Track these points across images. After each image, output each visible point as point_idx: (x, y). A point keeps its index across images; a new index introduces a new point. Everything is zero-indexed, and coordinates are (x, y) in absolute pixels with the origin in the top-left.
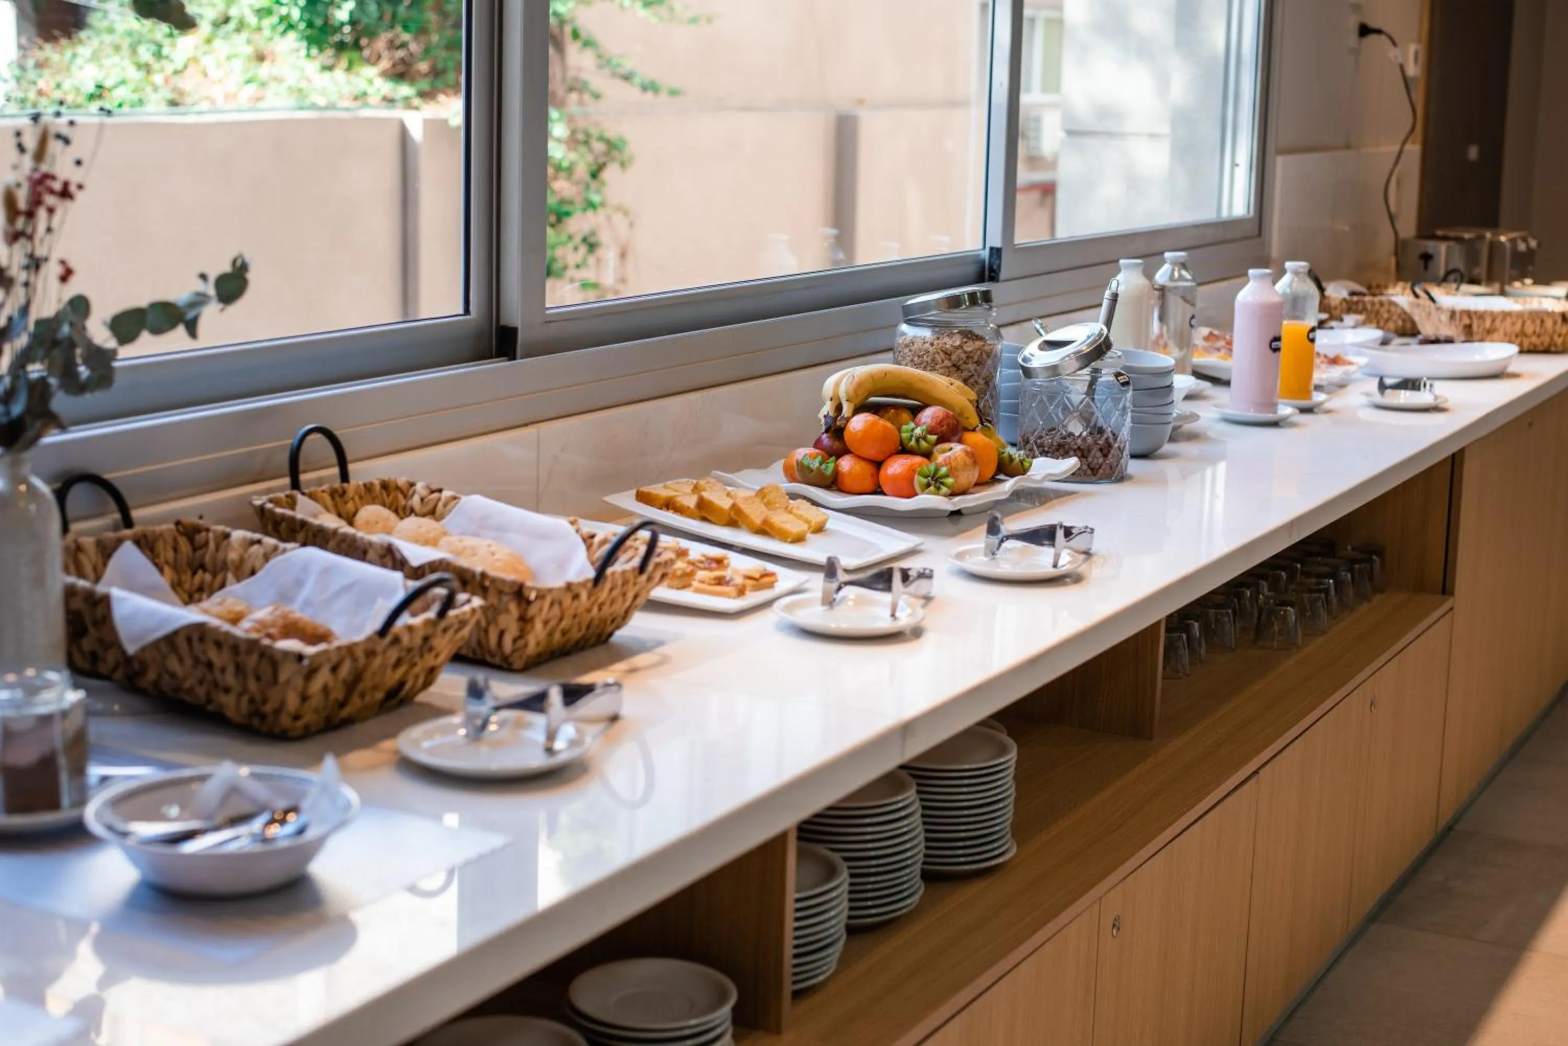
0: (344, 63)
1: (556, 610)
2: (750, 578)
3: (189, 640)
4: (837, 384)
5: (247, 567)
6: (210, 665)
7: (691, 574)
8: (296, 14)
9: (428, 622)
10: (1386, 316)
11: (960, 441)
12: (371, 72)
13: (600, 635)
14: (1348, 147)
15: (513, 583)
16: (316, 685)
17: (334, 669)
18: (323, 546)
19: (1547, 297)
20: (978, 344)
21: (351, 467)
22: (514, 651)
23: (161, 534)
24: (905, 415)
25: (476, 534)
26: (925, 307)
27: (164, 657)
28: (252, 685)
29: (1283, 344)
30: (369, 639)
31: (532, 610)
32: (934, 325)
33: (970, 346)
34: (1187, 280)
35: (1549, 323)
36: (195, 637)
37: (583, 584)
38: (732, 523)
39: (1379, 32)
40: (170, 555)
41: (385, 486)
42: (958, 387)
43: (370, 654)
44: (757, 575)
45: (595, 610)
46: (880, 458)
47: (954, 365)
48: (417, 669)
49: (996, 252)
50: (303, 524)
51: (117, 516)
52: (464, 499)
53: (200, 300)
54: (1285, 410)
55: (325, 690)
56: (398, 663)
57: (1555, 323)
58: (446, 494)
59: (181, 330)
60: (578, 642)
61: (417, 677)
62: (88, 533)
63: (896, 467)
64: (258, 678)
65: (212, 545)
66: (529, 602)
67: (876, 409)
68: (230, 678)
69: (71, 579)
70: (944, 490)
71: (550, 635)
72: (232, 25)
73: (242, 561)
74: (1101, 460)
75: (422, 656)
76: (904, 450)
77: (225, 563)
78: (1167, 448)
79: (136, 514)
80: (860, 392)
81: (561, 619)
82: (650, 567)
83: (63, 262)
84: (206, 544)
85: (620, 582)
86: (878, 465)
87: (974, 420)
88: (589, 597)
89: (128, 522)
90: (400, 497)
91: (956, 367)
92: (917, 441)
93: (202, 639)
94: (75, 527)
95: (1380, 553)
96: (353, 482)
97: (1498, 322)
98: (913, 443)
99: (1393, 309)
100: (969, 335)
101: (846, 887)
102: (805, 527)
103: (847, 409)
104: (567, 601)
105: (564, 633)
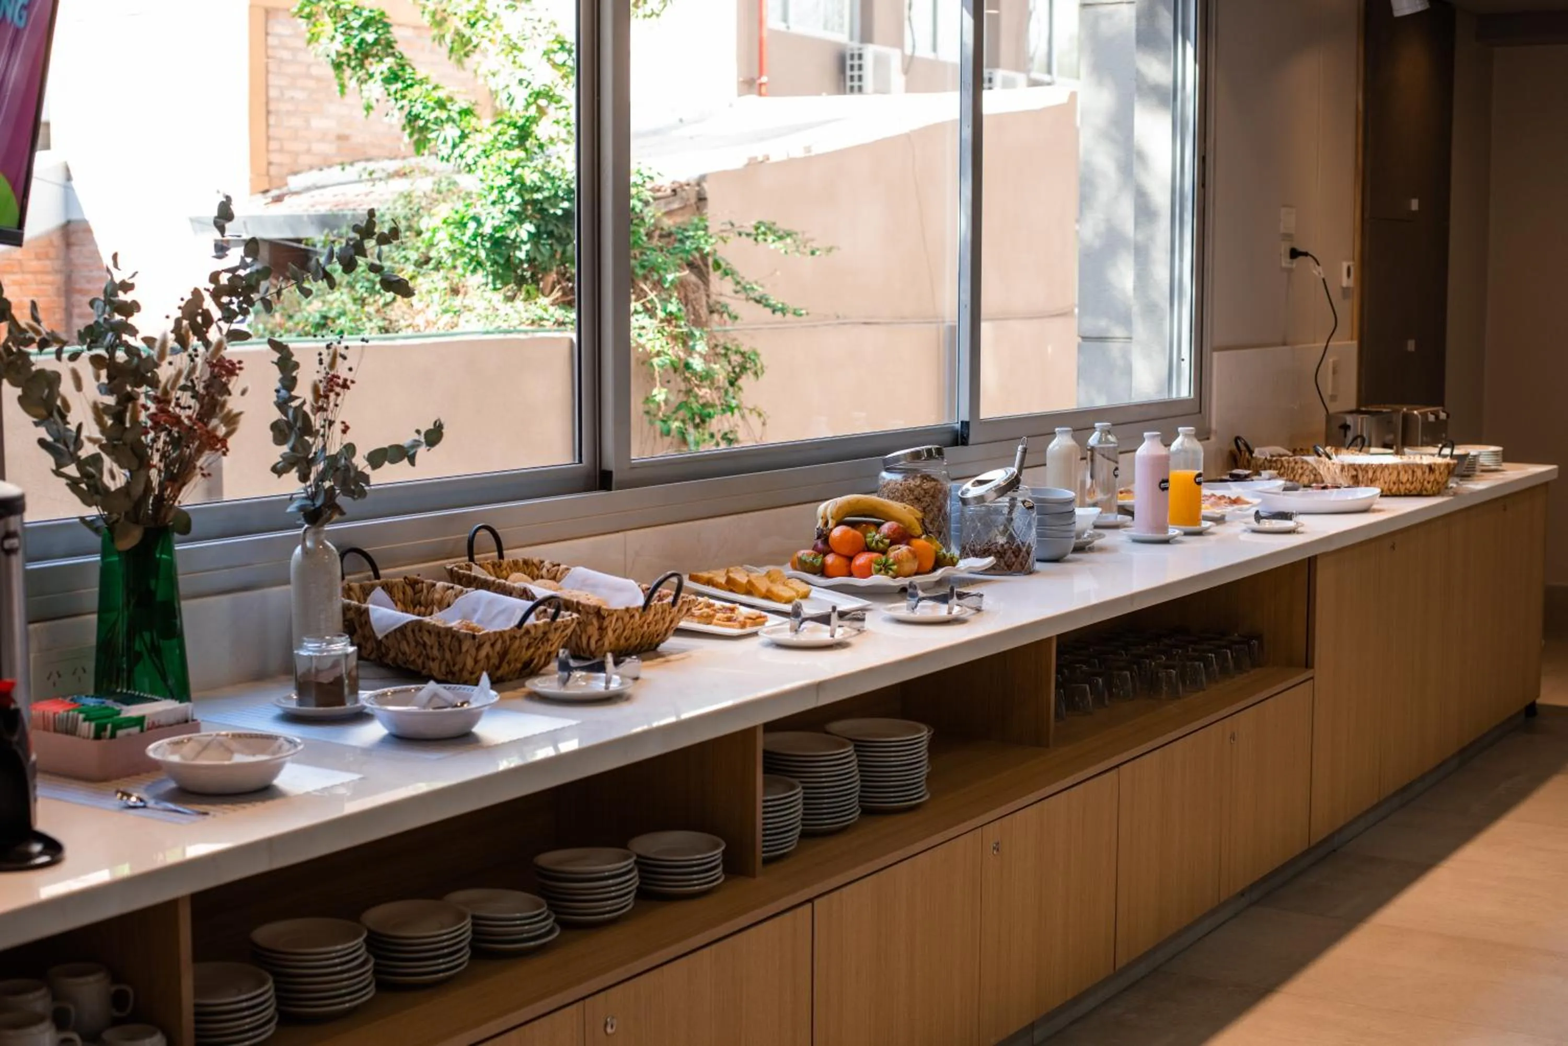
0: (522, 295)
1: (620, 623)
2: (750, 618)
3: (413, 631)
4: (826, 508)
5: (446, 602)
6: (425, 645)
7: (712, 616)
8: (483, 254)
9: (545, 623)
10: (1300, 471)
11: (908, 544)
12: (544, 301)
13: (650, 644)
14: (1284, 344)
15: (595, 607)
16: (483, 653)
17: (493, 645)
18: (488, 589)
19: (1425, 454)
20: (933, 483)
21: (505, 552)
22: (596, 648)
23: (396, 584)
24: (872, 528)
25: (579, 589)
26: (897, 459)
27: (399, 643)
28: (448, 655)
29: (1171, 485)
30: (512, 629)
31: (606, 623)
32: (904, 471)
33: (926, 485)
34: (1112, 443)
35: (1419, 473)
36: (417, 629)
37: (637, 609)
38: (749, 593)
39: (1306, 254)
40: (401, 596)
41: (525, 562)
42: (909, 510)
43: (513, 638)
44: (754, 617)
45: (646, 626)
46: (852, 554)
47: (916, 498)
48: (540, 651)
49: (965, 425)
50: (476, 578)
51: (371, 573)
52: (573, 569)
53: (416, 444)
54: (1173, 531)
55: (487, 656)
56: (529, 647)
57: (1424, 473)
58: (563, 567)
59: (406, 461)
60: (636, 647)
61: (540, 656)
62: (356, 581)
63: (862, 560)
64: (451, 651)
65: (425, 591)
66: (604, 618)
67: (853, 525)
68: (436, 652)
69: (347, 601)
70: (891, 573)
71: (618, 639)
72: (431, 265)
73: (442, 598)
74: (1014, 559)
75: (543, 644)
76: (868, 549)
77: (432, 600)
78: (1070, 556)
79: (381, 572)
80: (840, 512)
81: (624, 630)
82: (680, 602)
83: (343, 423)
84: (422, 590)
85: (660, 610)
86: (850, 559)
87: (918, 530)
88: (640, 618)
89: (377, 576)
90: (535, 570)
91: (918, 500)
92: (877, 543)
93: (420, 630)
94: (347, 578)
95: (1259, 637)
96: (506, 559)
97: (1378, 473)
98: (874, 544)
99: (1305, 466)
100: (926, 477)
101: (801, 795)
102: (794, 594)
103: (831, 523)
104: (627, 618)
105: (627, 640)
